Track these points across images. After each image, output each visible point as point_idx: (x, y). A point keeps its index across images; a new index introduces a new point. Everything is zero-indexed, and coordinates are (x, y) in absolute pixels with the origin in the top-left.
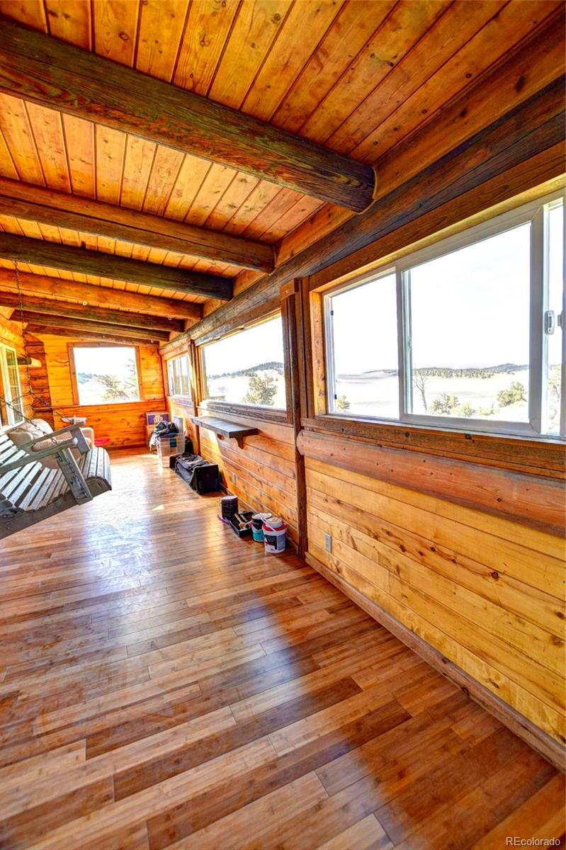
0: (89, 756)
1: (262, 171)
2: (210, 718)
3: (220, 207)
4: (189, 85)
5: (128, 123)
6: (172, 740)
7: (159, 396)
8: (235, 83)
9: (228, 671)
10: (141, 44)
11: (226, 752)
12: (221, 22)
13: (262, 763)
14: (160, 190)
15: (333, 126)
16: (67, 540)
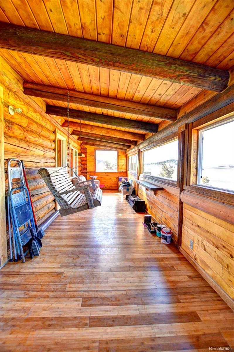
1: (174, 79)
2: (129, 307)
3: (155, 95)
4: (146, 49)
5: (121, 67)
6: (113, 311)
7: (124, 170)
8: (164, 45)
9: (139, 290)
10: (128, 37)
11: (133, 325)
12: (160, 22)
13: (148, 337)
14: (131, 91)
15: (209, 55)
16: (86, 221)
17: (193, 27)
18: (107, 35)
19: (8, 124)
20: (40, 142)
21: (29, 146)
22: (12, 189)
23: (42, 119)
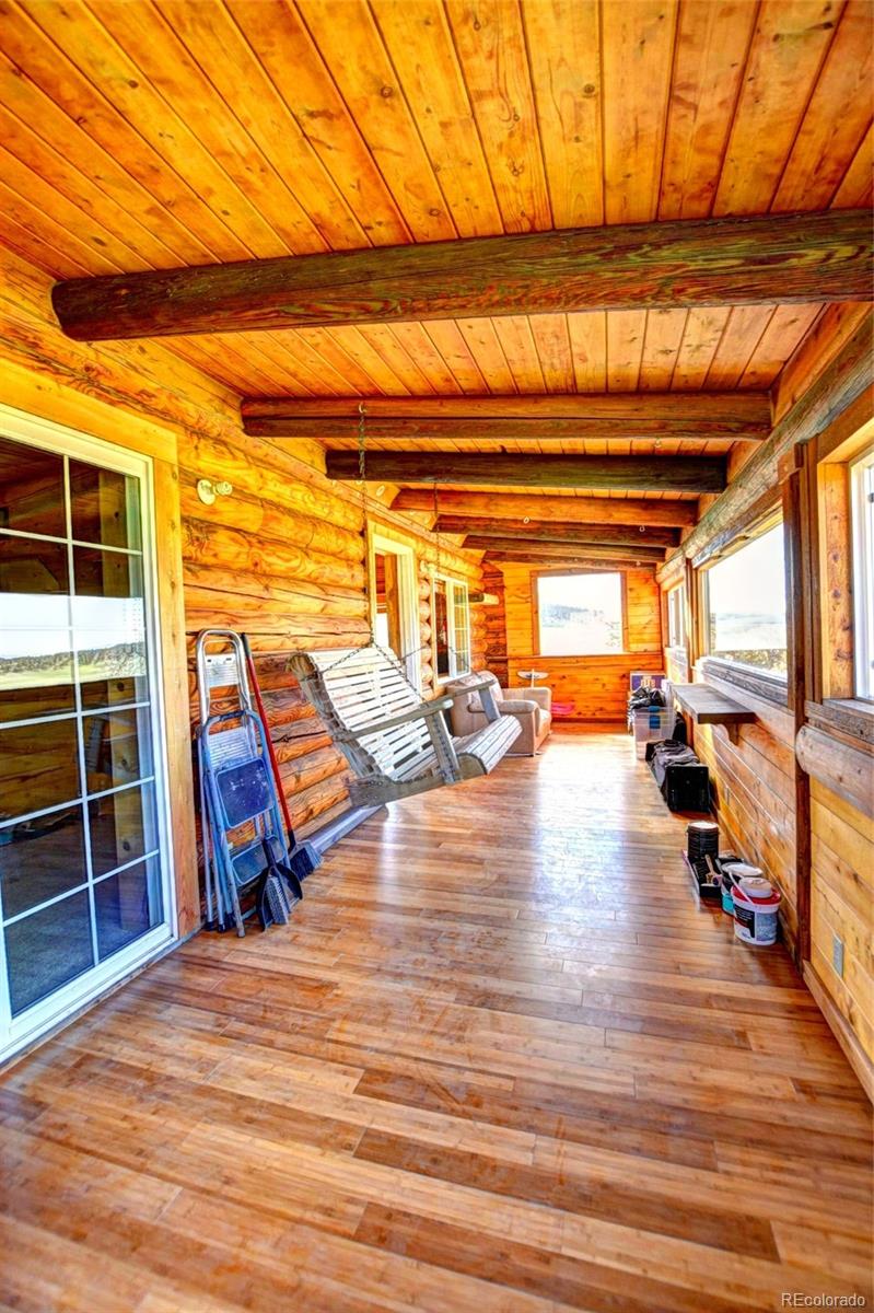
0: (357, 1091)
1: (649, 299)
2: (502, 1134)
3: (648, 357)
4: (526, 226)
5: (455, 308)
6: (444, 1132)
7: (653, 647)
8: (579, 196)
9: (563, 1087)
10: (454, 211)
12: (524, 139)
13: (534, 1244)
14: (556, 361)
15: (768, 176)
16: (464, 831)
17: (644, 112)
18: (388, 223)
19: (196, 533)
20: (307, 572)
21: (267, 588)
22: (209, 719)
23: (312, 498)
